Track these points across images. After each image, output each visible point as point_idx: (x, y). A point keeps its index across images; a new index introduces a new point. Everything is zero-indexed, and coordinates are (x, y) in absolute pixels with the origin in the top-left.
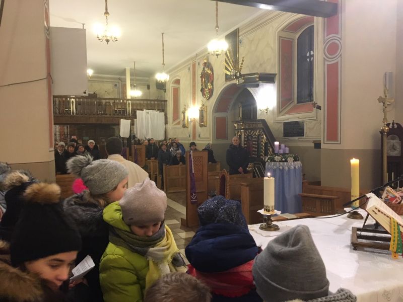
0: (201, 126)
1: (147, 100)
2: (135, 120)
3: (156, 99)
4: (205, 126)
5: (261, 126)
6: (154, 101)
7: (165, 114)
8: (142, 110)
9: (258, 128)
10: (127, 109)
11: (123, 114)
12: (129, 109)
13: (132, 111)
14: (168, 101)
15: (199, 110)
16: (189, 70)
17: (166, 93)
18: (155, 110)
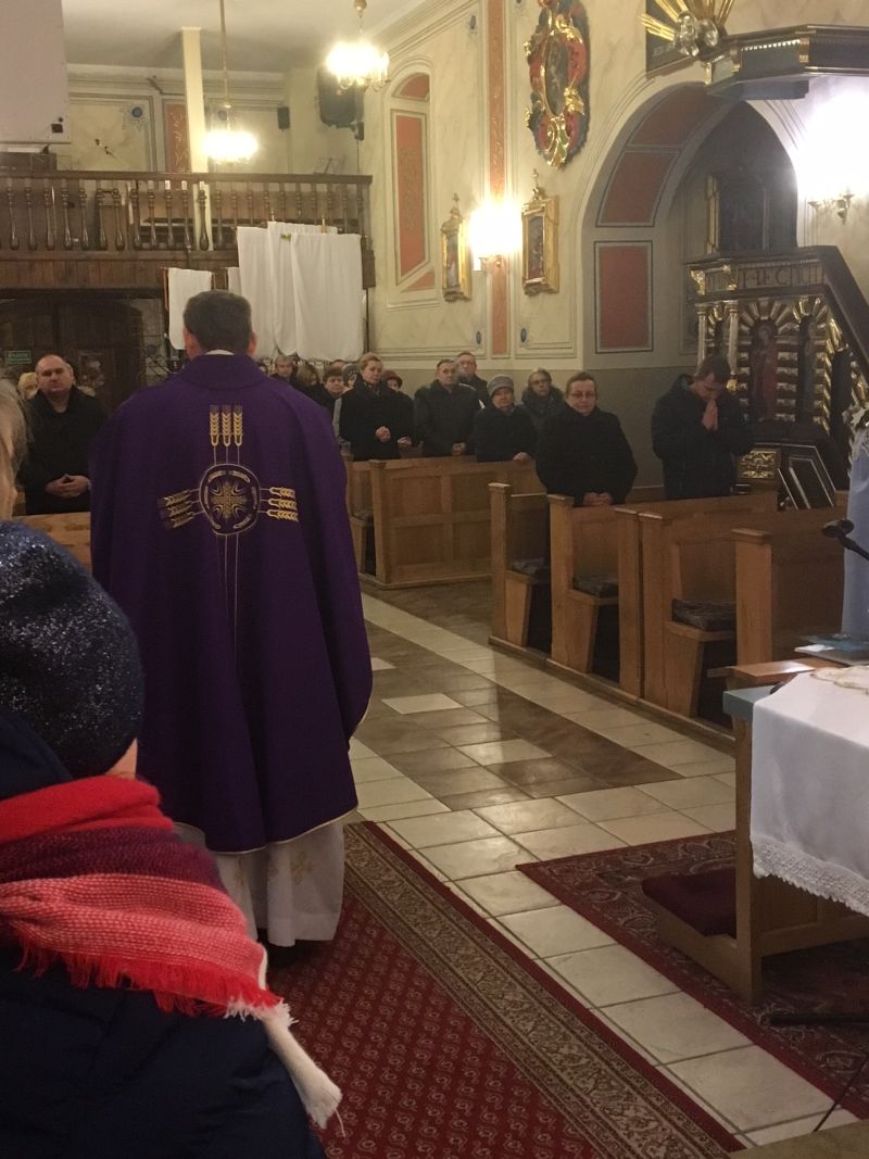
0: (532, 290)
1: (281, 179)
2: (231, 271)
3: (322, 171)
4: (551, 291)
5: (817, 276)
6: (314, 179)
7: (363, 240)
8: (260, 222)
9: (805, 290)
10: (191, 221)
11: (178, 244)
12: (204, 220)
13: (214, 230)
14: (374, 179)
15: (523, 217)
16: (473, 28)
17: (364, 141)
18: (319, 223)
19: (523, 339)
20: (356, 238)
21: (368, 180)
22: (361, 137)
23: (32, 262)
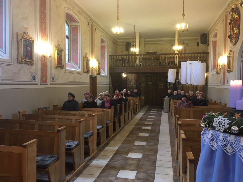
0: (228, 72)
2: (180, 69)
4: (232, 72)
8: (186, 61)
10: (174, 61)
11: (172, 65)
12: (177, 61)
13: (178, 63)
14: (210, 53)
15: (227, 56)
16: (223, 21)
17: (208, 47)
18: (198, 61)
19: (227, 82)
20: (205, 63)
21: (208, 53)
22: (208, 46)
23: (147, 68)
